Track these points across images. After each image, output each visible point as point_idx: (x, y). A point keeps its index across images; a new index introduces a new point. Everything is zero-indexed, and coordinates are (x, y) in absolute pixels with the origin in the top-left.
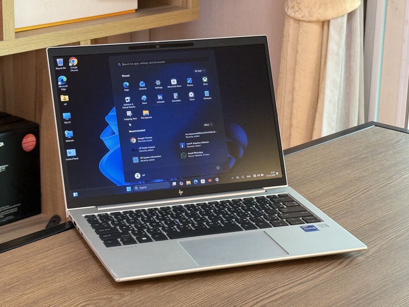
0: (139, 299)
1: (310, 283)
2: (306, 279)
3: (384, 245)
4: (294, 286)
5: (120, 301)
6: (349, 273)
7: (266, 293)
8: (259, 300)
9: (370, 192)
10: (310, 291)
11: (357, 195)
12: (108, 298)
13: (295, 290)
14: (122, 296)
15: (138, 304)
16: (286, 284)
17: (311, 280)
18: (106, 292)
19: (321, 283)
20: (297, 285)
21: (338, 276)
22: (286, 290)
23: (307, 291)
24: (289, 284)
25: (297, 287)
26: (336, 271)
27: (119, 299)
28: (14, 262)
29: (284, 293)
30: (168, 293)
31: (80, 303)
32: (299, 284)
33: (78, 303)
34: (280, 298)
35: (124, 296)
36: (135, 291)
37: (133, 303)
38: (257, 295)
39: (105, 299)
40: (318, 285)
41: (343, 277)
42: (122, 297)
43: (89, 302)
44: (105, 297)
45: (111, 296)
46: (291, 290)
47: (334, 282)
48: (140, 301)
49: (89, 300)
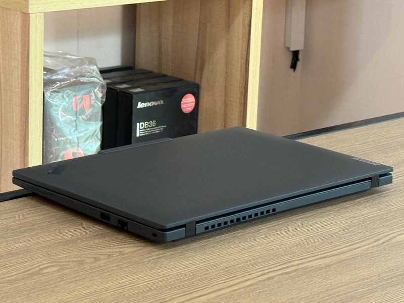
0: (117, 264)
1: (334, 258)
2: (330, 253)
4: (315, 260)
5: (93, 265)
6: (385, 250)
7: (277, 265)
8: (266, 271)
10: (333, 266)
12: (78, 261)
13: (314, 264)
14: (96, 259)
15: (115, 268)
16: (303, 257)
17: (337, 255)
19: (349, 259)
20: (317, 259)
21: (372, 252)
22: (303, 263)
23: (329, 266)
24: (307, 258)
25: (317, 261)
26: (369, 248)
27: (92, 262)
29: (300, 267)
30: (154, 259)
31: (43, 265)
32: (321, 258)
33: (40, 264)
34: (294, 271)
35: (100, 260)
36: (114, 255)
37: (109, 268)
38: (265, 267)
39: (75, 261)
40: (345, 260)
41: (378, 254)
42: (96, 261)
43: (54, 264)
44: (75, 259)
45: (83, 259)
46: (309, 264)
47: (365, 258)
48: (118, 266)
49: (55, 262)
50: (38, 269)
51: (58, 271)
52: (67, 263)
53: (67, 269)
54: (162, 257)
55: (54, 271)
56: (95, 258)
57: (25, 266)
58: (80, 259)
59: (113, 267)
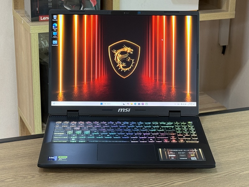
3: (203, 178)
5: (28, 180)
9: (236, 145)
11: (226, 145)
12: (25, 177)
18: (28, 173)
27: (29, 178)
28: (8, 148)
30: (56, 180)
31: (9, 177)
36: (42, 176)
39: (23, 177)
42: (32, 178)
43: (14, 177)
44: (25, 176)
48: (38, 182)
49: (16, 176)
50: (5, 179)
51: (12, 181)
52: (19, 177)
53: (16, 180)
54: (60, 180)
55: (9, 181)
56: (33, 176)
57: (2, 176)
58: (27, 176)
59: (35, 182)
